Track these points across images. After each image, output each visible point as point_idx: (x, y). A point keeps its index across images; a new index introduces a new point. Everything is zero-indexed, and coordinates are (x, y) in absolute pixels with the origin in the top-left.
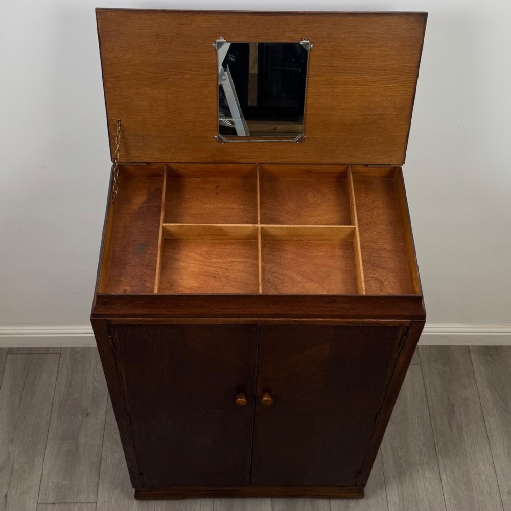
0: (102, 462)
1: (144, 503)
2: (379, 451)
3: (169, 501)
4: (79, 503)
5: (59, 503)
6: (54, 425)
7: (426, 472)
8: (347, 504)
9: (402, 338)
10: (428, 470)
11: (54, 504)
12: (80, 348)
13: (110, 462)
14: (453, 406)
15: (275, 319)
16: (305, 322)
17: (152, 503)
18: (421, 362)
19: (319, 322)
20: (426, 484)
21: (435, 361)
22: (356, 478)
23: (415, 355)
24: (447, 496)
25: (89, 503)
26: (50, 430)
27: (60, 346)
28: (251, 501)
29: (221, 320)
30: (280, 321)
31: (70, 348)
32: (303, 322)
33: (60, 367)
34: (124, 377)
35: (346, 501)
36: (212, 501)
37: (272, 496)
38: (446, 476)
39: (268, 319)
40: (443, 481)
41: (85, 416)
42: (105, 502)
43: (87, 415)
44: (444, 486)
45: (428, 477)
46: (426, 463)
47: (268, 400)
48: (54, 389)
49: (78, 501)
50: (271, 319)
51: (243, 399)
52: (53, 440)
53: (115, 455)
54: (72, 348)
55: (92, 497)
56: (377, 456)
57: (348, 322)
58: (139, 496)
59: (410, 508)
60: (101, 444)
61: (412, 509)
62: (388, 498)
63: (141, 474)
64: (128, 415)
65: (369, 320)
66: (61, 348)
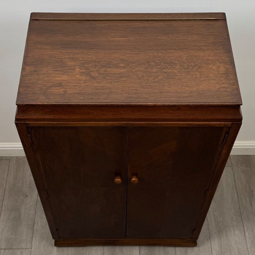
0: (35, 225)
1: (61, 249)
2: (206, 218)
3: (76, 248)
4: (21, 249)
5: (8, 249)
6: (6, 202)
7: (236, 231)
8: (186, 250)
9: (225, 136)
10: (237, 230)
11: (5, 249)
12: (21, 156)
13: (40, 224)
14: (252, 191)
15: (139, 123)
16: (159, 124)
17: (65, 249)
18: (232, 165)
19: (169, 124)
20: (236, 238)
21: (241, 164)
22: (192, 234)
23: (229, 161)
24: (249, 246)
25: (26, 249)
26: (3, 205)
27: (9, 156)
28: (127, 248)
29: (102, 123)
30: (142, 124)
31: (16, 157)
32: (158, 124)
33: (10, 168)
34: (41, 165)
35: (185, 248)
36: (103, 248)
37: (140, 244)
38: (248, 233)
39: (134, 122)
40: (246, 236)
41: (25, 196)
42: (36, 248)
43: (26, 196)
44: (247, 239)
45: (237, 234)
46: (236, 225)
47: (135, 180)
48: (6, 181)
49: (20, 248)
50: (136, 122)
51: (119, 180)
52: (5, 211)
53: (43, 220)
54: (17, 157)
55: (29, 245)
56: (205, 221)
57: (189, 124)
58: (58, 244)
59: (226, 253)
60: (34, 213)
61: (227, 253)
62: (212, 247)
63: (57, 230)
64: (46, 191)
65: (203, 123)
66: (10, 157)
